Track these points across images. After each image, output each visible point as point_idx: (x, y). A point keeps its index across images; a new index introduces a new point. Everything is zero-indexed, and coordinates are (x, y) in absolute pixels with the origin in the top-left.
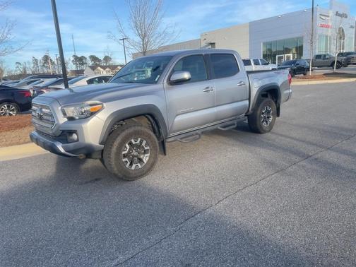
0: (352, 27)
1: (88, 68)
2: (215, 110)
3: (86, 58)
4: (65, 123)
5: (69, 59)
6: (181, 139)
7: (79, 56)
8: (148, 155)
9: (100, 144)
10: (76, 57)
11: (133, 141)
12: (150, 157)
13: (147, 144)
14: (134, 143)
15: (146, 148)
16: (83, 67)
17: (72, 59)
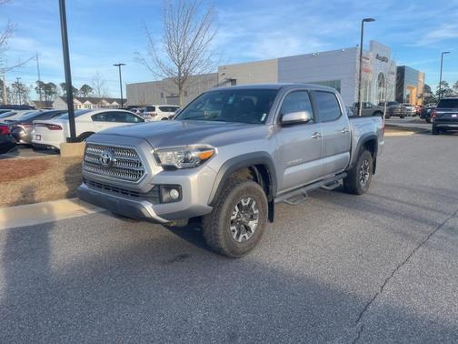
0: (393, 73)
1: (59, 99)
2: (322, 162)
3: (55, 86)
4: (160, 174)
5: (31, 86)
6: (288, 199)
7: (46, 82)
8: (257, 221)
9: (209, 205)
10: (41, 84)
11: (242, 201)
12: (259, 224)
13: (256, 207)
14: (244, 204)
15: (255, 212)
16: (51, 98)
17: (36, 85)
